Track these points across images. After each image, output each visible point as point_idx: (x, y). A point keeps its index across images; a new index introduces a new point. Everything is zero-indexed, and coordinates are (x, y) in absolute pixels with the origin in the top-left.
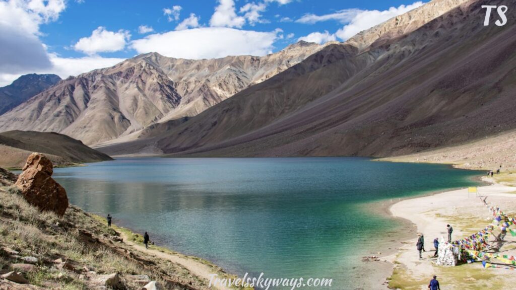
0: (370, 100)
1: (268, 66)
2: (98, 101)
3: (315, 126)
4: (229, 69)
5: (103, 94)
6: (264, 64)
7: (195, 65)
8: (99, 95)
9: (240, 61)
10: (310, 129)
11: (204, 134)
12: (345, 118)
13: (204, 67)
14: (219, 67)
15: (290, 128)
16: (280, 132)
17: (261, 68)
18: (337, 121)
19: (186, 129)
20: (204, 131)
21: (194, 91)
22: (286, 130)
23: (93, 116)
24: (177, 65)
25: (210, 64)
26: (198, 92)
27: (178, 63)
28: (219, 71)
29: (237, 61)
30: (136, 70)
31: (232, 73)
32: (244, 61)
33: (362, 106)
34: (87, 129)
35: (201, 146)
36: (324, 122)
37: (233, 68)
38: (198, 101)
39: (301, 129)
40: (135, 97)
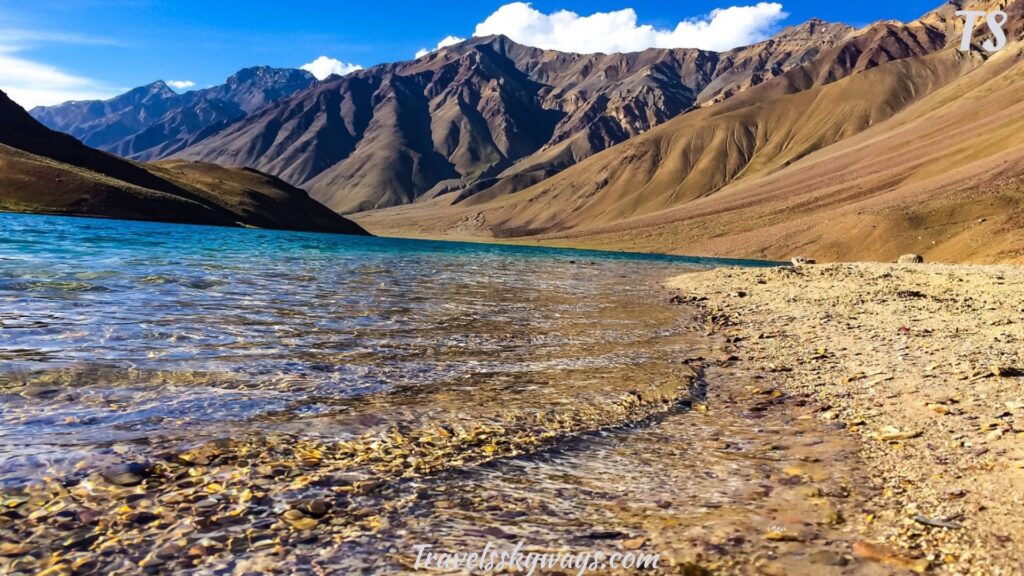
0: (959, 146)
1: (733, 73)
2: (380, 127)
3: (817, 199)
4: (648, 75)
5: (393, 113)
6: (725, 69)
7: (580, 66)
8: (385, 115)
9: (674, 59)
10: (802, 205)
11: (578, 204)
12: (891, 184)
13: (599, 70)
14: (628, 71)
15: (760, 202)
16: (737, 208)
17: (717, 76)
18: (871, 191)
19: (545, 192)
20: (580, 197)
21: (573, 118)
22: (750, 204)
23: (369, 157)
24: (544, 64)
25: (611, 64)
26: (582, 120)
27: (546, 59)
28: (628, 79)
29: (668, 60)
30: (461, 70)
31: (653, 85)
32: (684, 59)
33: (937, 159)
34: (355, 180)
35: (571, 227)
36: (839, 192)
37: (657, 75)
38: (579, 138)
39: (782, 205)
40: (453, 123)
